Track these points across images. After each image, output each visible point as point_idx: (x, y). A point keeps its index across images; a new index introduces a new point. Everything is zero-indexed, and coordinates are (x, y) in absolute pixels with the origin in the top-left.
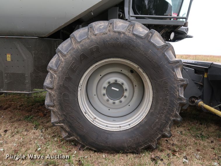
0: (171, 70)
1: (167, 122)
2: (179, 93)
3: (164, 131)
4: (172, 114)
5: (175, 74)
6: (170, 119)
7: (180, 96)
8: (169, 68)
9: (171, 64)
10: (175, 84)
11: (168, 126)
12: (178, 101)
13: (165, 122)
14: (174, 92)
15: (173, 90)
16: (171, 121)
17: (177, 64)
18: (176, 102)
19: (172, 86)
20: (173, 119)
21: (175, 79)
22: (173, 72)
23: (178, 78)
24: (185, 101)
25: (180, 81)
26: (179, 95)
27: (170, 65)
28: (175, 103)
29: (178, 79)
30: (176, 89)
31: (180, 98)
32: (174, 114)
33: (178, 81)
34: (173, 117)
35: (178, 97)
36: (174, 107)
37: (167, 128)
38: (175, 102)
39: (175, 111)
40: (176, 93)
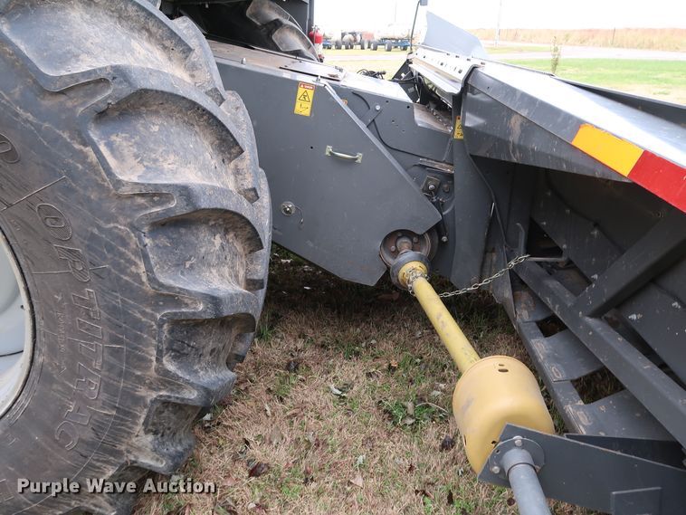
0: (66, 135)
1: (125, 415)
2: (149, 270)
3: (129, 452)
4: (139, 373)
5: (93, 157)
6: (139, 401)
7: (162, 285)
8: (46, 125)
9: (62, 98)
10: (111, 218)
11: (139, 428)
12: (156, 308)
13: (114, 413)
14: (116, 265)
15: (109, 256)
16: (145, 406)
17: (100, 98)
18: (144, 313)
19: (96, 231)
20: (154, 395)
21: (101, 187)
22: (77, 146)
23: (118, 183)
24: (201, 307)
25: (141, 201)
26: (153, 280)
27: (48, 103)
28: (138, 321)
29: (126, 191)
30: (125, 244)
31: (165, 292)
32: (152, 373)
33: (129, 202)
34: (151, 388)
35: (148, 288)
36: (138, 339)
37: (134, 440)
38: (138, 315)
39: (154, 359)
40: (133, 269)
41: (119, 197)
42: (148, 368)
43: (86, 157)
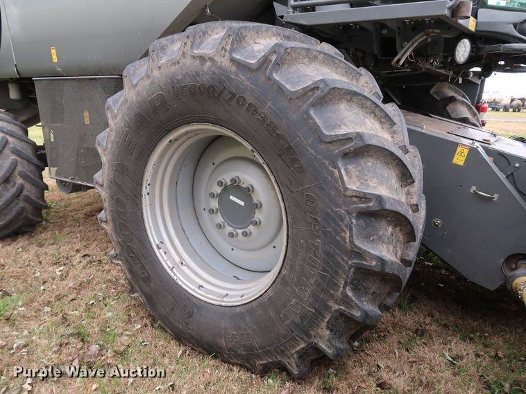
0: (327, 163)
1: (319, 314)
2: (351, 236)
3: (315, 337)
4: (332, 292)
5: (337, 174)
6: (328, 308)
7: (356, 246)
8: (320, 157)
9: (329, 145)
10: (338, 206)
11: (324, 324)
12: (350, 258)
13: (314, 311)
14: (335, 230)
15: (333, 225)
16: (331, 312)
17: (347, 147)
18: (342, 259)
19: (329, 211)
20: (337, 307)
21: (337, 190)
22: (331, 168)
23: (346, 189)
24: (374, 263)
25: (355, 199)
26: (352, 242)
27: (323, 147)
28: (339, 263)
29: (349, 193)
30: (342, 220)
31: (357, 250)
32: (339, 294)
33: (349, 199)
34: (336, 303)
35: (348, 246)
36: (336, 273)
37: (320, 330)
38: (340, 260)
39: (342, 286)
40: (343, 234)
41: (345, 196)
42: (338, 291)
43: (334, 174)
